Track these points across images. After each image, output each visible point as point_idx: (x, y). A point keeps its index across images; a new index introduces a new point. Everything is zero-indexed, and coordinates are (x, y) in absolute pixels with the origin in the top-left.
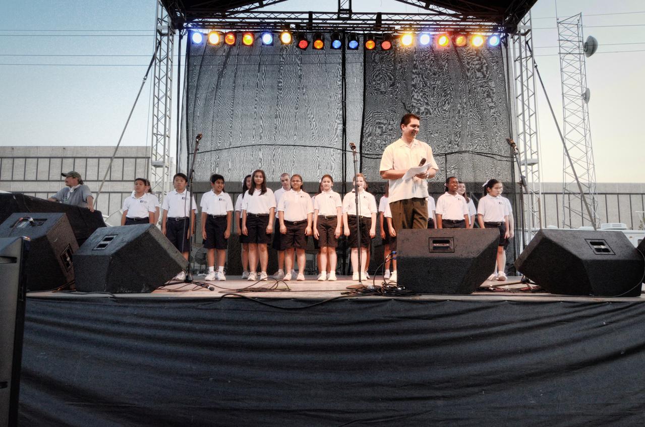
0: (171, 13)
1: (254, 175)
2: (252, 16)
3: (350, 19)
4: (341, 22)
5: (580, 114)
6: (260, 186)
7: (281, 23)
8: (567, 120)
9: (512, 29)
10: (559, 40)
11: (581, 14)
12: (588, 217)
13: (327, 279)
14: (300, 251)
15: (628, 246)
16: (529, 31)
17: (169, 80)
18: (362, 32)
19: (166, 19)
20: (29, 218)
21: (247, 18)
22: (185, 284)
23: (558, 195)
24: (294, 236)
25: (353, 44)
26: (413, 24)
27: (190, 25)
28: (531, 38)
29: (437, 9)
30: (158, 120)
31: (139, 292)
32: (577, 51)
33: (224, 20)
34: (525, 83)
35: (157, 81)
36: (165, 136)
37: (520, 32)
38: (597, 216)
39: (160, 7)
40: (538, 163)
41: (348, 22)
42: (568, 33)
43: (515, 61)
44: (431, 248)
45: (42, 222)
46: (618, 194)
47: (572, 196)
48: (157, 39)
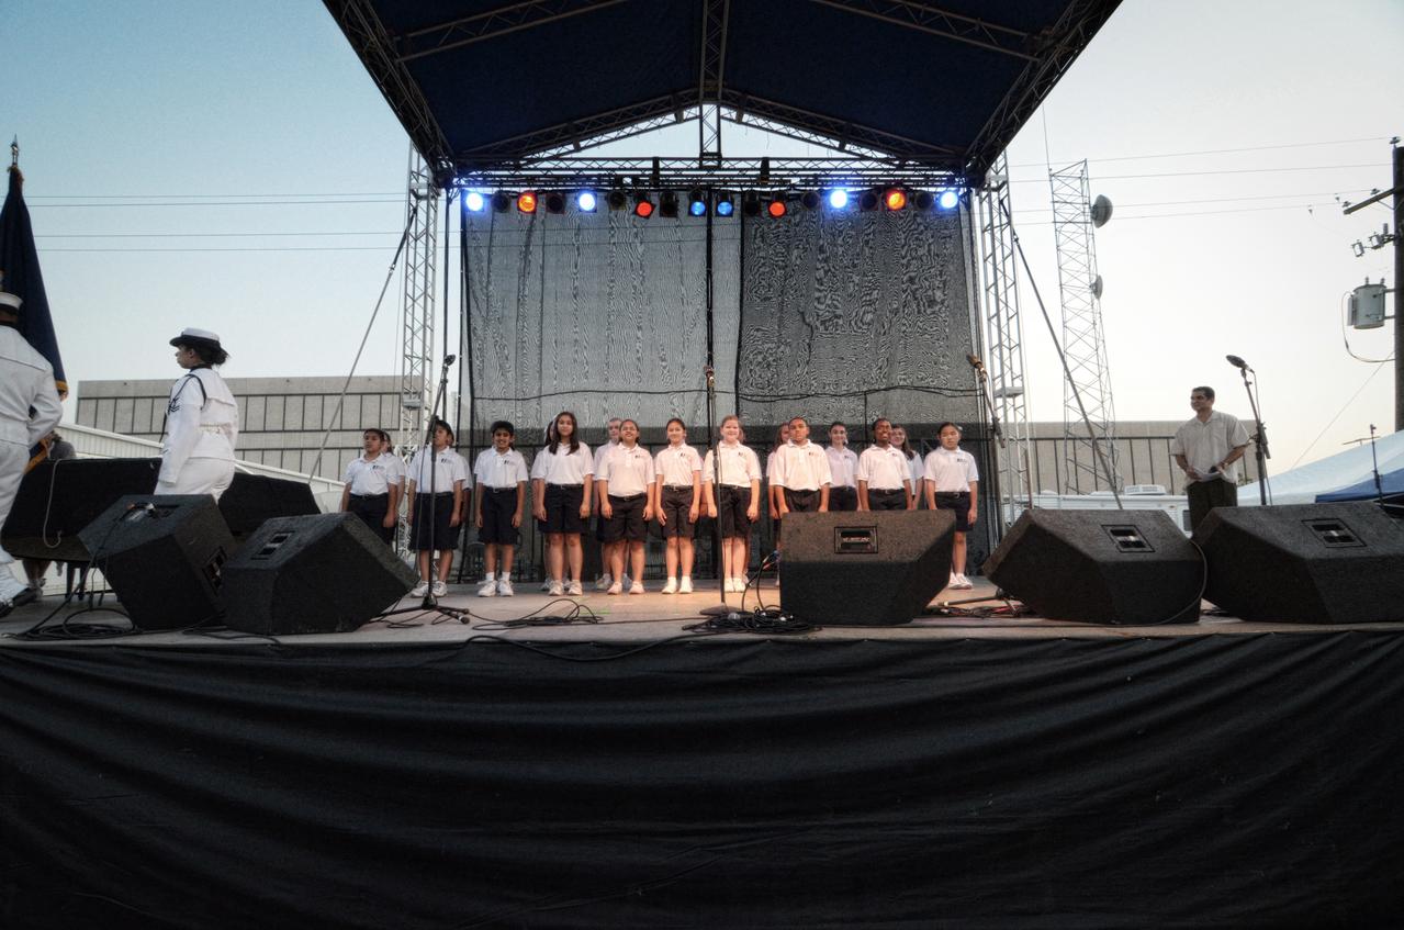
0: (432, 161)
1: (557, 421)
2: (562, 165)
3: (719, 168)
4: (705, 173)
5: (1089, 316)
6: (568, 439)
7: (609, 175)
8: (1067, 325)
9: (977, 182)
10: (1054, 202)
11: (1085, 161)
12: (1104, 475)
13: (678, 589)
14: (635, 544)
15: (1175, 536)
16: (1004, 183)
17: (430, 270)
18: (738, 189)
19: (425, 173)
20: (147, 504)
21: (555, 169)
22: (422, 611)
23: (1058, 442)
24: (626, 519)
25: (724, 208)
26: (820, 176)
27: (463, 182)
28: (1008, 195)
29: (857, 152)
30: (413, 334)
31: (332, 631)
32: (1081, 219)
33: (517, 173)
34: (1000, 267)
35: (410, 270)
36: (424, 359)
37: (989, 185)
38: (1118, 474)
39: (415, 154)
40: (1023, 393)
41: (716, 173)
42: (1068, 191)
43: (983, 232)
44: (839, 545)
45: (170, 510)
46: (1149, 438)
47: (1078, 442)
48: (410, 204)
